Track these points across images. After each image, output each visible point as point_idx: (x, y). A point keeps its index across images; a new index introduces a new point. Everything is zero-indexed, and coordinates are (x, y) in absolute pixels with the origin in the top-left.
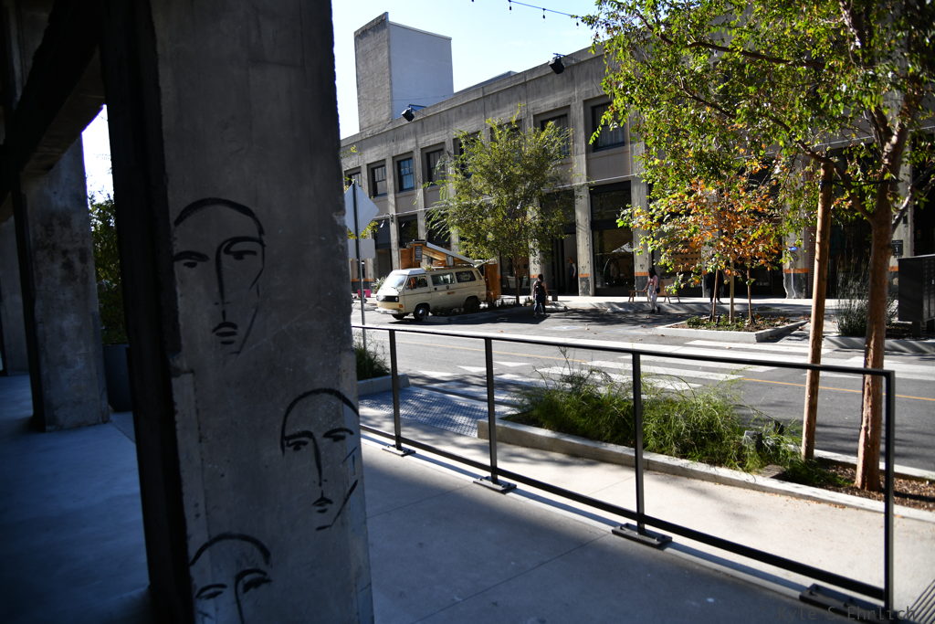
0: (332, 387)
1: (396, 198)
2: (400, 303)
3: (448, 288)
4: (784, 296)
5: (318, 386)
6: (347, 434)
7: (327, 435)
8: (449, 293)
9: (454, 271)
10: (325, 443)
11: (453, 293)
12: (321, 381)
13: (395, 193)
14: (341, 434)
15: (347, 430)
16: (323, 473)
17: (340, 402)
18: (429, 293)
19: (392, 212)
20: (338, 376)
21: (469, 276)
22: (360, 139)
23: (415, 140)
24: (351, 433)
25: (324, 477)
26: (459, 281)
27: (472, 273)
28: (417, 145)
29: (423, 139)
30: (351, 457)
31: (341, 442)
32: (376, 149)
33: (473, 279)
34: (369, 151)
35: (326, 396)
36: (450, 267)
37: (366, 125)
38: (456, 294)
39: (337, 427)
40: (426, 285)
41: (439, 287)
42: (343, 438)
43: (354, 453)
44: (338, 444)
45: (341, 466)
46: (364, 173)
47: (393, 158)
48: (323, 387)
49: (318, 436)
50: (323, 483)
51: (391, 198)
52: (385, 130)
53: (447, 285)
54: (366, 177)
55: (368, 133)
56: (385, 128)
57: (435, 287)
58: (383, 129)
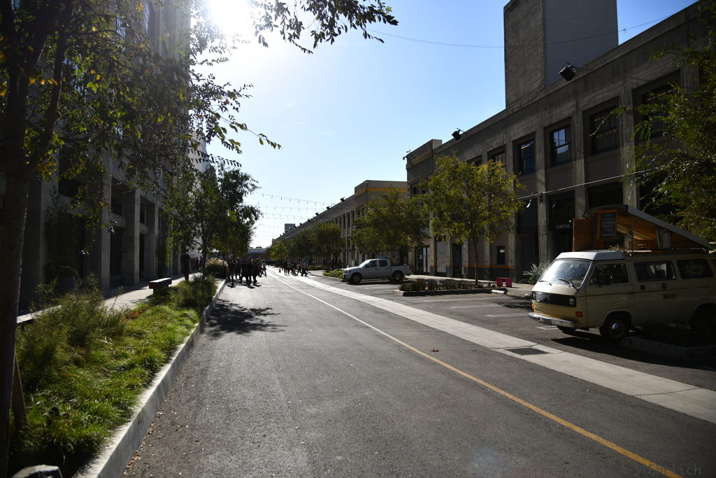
1: (547, 175)
2: (579, 308)
8: (665, 297)
9: (674, 258)
11: (675, 296)
13: (546, 168)
18: (631, 293)
19: (542, 190)
21: (701, 267)
22: (506, 115)
23: (575, 102)
26: (684, 275)
28: (578, 109)
29: (587, 98)
32: (523, 122)
33: (707, 274)
34: (515, 127)
36: (666, 251)
37: (513, 99)
38: (679, 299)
40: (624, 279)
46: (510, 152)
47: (545, 129)
51: (541, 175)
52: (536, 100)
53: (662, 282)
54: (512, 155)
55: (515, 107)
56: (536, 97)
57: (642, 284)
58: (534, 99)
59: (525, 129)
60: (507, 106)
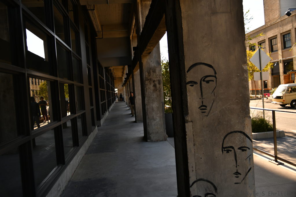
0: (241, 131)
1: (282, 52)
2: (283, 99)
5: (236, 130)
6: (247, 149)
7: (239, 148)
10: (238, 151)
12: (237, 128)
13: (282, 49)
14: (245, 149)
15: (247, 147)
16: (238, 162)
17: (245, 137)
19: (281, 58)
20: (244, 127)
22: (265, 27)
23: (292, 25)
24: (249, 149)
25: (238, 164)
28: (293, 27)
30: (249, 158)
31: (245, 151)
32: (272, 31)
34: (269, 32)
35: (239, 134)
37: (268, 21)
39: (243, 146)
42: (246, 150)
43: (250, 157)
44: (244, 152)
45: (245, 161)
46: (267, 42)
47: (281, 34)
48: (238, 130)
49: (236, 148)
50: (238, 166)
51: (280, 52)
52: (277, 22)
54: (268, 44)
55: (269, 24)
56: (277, 21)
58: (276, 22)
59: (273, 33)
60: (265, 23)
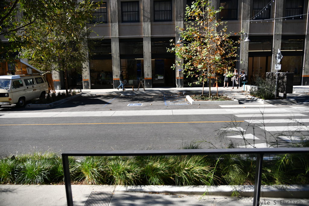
2: (10, 97)
3: (33, 87)
4: (175, 87)
8: (34, 90)
9: (34, 77)
11: (36, 90)
18: (25, 90)
21: (41, 80)
26: (37, 83)
27: (41, 78)
33: (42, 82)
36: (31, 75)
38: (37, 91)
40: (22, 85)
41: (28, 86)
53: (32, 85)
57: (27, 86)
